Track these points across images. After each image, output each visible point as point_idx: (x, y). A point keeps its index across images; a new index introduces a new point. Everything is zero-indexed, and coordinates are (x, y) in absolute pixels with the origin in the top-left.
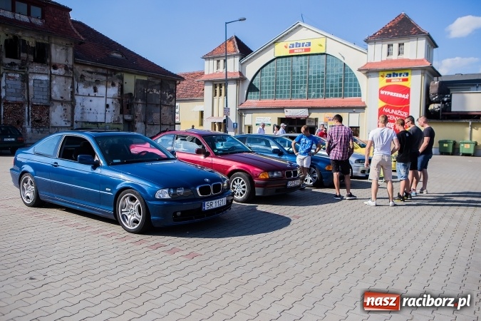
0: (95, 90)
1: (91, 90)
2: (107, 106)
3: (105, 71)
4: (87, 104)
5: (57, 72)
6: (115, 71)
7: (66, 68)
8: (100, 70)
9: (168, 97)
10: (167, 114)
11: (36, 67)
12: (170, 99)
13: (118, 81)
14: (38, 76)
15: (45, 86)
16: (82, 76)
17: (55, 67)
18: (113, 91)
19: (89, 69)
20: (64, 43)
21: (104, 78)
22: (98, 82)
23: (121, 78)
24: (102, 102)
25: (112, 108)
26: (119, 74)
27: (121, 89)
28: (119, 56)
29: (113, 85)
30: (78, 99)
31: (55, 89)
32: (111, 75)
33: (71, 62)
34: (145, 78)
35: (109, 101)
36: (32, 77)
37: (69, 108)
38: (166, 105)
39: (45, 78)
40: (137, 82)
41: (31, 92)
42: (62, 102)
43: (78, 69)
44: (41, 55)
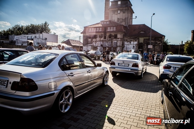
0: (130, 43)
1: (129, 43)
2: (134, 47)
3: (133, 38)
4: (128, 46)
5: (119, 40)
6: (137, 37)
7: (121, 39)
8: (132, 38)
9: (158, 43)
10: (158, 48)
11: (114, 39)
12: (160, 43)
13: (138, 40)
14: (115, 41)
15: (116, 43)
16: (127, 40)
17: (118, 39)
18: (136, 43)
19: (128, 38)
20: (121, 33)
21: (133, 39)
22: (131, 41)
23: (139, 39)
24: (132, 46)
25: (135, 47)
26: (138, 38)
27: (139, 42)
28: (143, 32)
29: (136, 41)
30: (125, 46)
31: (118, 44)
32: (135, 38)
33: (122, 37)
34: (148, 38)
35: (134, 45)
36: (113, 42)
37: (121, 48)
38: (157, 46)
39: (116, 41)
40: (144, 39)
41: (113, 45)
42: (120, 46)
43: (126, 38)
44: (116, 37)
